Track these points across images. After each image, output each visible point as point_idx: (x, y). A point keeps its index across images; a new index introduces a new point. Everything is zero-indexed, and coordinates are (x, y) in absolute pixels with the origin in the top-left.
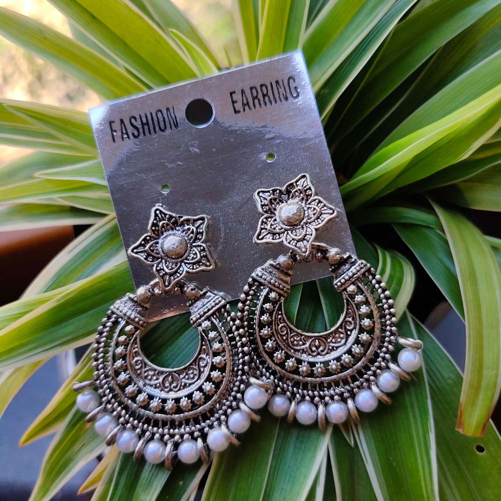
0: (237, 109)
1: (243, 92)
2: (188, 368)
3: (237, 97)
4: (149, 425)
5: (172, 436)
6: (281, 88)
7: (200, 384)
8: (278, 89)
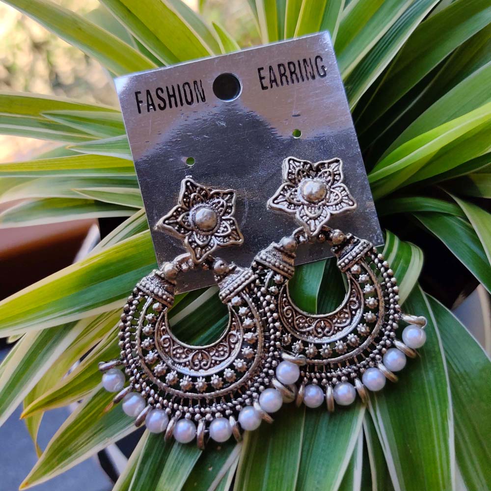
0: (265, 85)
1: (271, 68)
2: (218, 345)
3: (265, 73)
4: (179, 404)
5: (203, 415)
6: (308, 66)
7: (231, 361)
8: (305, 67)
